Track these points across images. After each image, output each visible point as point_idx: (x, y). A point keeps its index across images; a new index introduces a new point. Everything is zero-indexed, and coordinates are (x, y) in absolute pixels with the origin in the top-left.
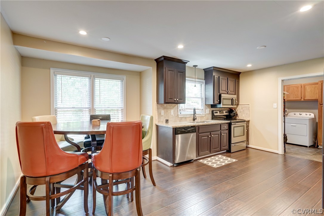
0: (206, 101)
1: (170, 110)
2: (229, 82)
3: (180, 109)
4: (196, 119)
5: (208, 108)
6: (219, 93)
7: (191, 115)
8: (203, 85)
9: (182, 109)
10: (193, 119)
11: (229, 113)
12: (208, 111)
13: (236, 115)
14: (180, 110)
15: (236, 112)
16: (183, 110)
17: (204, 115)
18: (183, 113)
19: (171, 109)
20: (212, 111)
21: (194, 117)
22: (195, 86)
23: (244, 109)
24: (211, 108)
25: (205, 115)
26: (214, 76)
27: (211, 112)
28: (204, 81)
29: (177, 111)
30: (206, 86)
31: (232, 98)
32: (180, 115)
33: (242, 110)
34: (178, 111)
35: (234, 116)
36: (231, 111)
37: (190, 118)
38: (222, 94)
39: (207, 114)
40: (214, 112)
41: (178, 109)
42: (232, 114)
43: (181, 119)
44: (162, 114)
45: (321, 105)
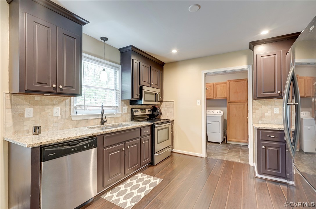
0: (123, 95)
1: (50, 107)
2: (152, 72)
3: (75, 105)
4: (106, 121)
5: (125, 105)
6: (140, 84)
7: (98, 115)
8: (119, 72)
9: (80, 106)
10: (101, 121)
11: (152, 112)
12: (126, 109)
13: (160, 114)
14: (75, 108)
15: (160, 111)
16: (82, 107)
17: (120, 116)
18: (81, 112)
19: (54, 105)
20: (132, 110)
21: (102, 118)
22: (104, 70)
23: (168, 107)
24: (130, 105)
25: (122, 115)
26: (133, 59)
27: (130, 111)
28: (120, 67)
29: (68, 109)
30: (123, 73)
31: (156, 93)
32: (74, 116)
33: (166, 108)
34: (70, 109)
35: (158, 115)
36: (154, 109)
37: (96, 121)
38: (143, 86)
39: (125, 113)
40: (134, 110)
41: (70, 105)
42: (155, 113)
43: (78, 123)
44: (26, 116)
45: (230, 103)
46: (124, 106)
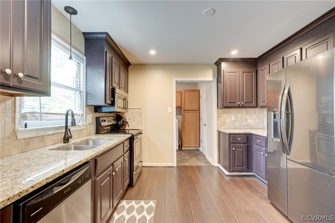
0: (88, 98)
3: (23, 111)
5: (90, 112)
6: (112, 87)
7: (59, 128)
8: (83, 66)
9: (32, 113)
10: (64, 137)
11: (117, 122)
13: (125, 123)
14: (24, 116)
15: (125, 119)
17: (84, 127)
18: (33, 124)
20: (97, 119)
21: (66, 133)
22: (71, 58)
23: (134, 115)
24: (95, 112)
26: (106, 52)
27: (94, 121)
28: (85, 58)
29: (9, 119)
30: (88, 68)
31: (125, 98)
32: (22, 131)
33: (131, 117)
34: (14, 118)
35: (123, 125)
36: (119, 117)
37: (55, 137)
39: (89, 124)
40: (101, 119)
42: (119, 123)
43: (27, 144)
45: (185, 111)
46: (88, 114)
